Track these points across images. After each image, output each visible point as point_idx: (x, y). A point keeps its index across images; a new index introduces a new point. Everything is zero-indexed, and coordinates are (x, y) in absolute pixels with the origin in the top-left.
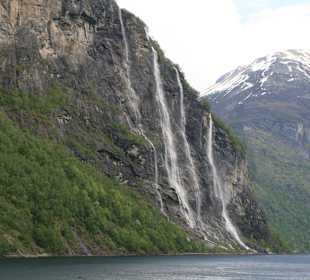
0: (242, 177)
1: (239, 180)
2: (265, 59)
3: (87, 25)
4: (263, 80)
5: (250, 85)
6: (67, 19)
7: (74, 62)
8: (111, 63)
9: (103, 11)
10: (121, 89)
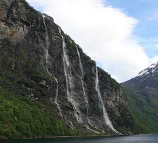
0: (118, 98)
1: (116, 99)
2: (154, 64)
3: (25, 26)
4: (153, 71)
5: (148, 73)
6: (10, 21)
7: (14, 41)
8: (38, 42)
9: (34, 19)
10: (42, 54)
